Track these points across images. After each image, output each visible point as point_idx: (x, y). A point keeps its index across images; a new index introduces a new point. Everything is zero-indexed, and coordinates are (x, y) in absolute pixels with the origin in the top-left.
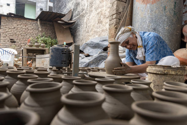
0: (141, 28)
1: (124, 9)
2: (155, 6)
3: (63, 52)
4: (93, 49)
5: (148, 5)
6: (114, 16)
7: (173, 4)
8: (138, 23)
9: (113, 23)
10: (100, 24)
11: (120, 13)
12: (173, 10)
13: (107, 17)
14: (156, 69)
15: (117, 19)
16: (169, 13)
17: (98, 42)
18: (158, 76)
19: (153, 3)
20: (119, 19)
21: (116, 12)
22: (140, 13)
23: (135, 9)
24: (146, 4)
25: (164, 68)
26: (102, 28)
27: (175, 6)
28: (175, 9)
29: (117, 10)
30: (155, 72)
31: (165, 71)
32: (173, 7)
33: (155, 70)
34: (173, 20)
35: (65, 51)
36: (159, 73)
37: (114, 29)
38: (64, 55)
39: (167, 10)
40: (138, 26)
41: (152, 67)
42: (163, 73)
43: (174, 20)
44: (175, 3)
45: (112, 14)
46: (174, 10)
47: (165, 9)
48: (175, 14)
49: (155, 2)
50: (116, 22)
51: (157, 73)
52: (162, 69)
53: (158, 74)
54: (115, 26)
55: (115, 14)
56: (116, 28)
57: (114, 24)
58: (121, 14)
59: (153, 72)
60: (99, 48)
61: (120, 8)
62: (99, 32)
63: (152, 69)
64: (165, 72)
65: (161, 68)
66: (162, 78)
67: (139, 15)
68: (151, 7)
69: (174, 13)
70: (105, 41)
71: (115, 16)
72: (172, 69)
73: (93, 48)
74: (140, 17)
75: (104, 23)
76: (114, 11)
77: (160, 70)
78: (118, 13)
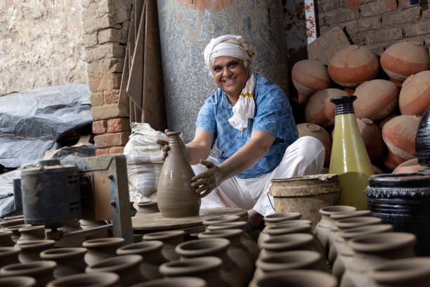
0: (196, 74)
1: (129, 11)
2: (224, 17)
3: (70, 180)
4: (12, 143)
5: (206, 11)
6: (102, 33)
7: (265, 13)
8: (186, 60)
9: (103, 58)
10: (9, 40)
11: (121, 24)
12: (266, 28)
13: (34, 16)
14: (294, 187)
15: (117, 45)
16: (259, 37)
17: (32, 115)
18: (299, 199)
19: (218, 8)
20: (121, 44)
21: (110, 23)
22: (186, 32)
23: (169, 18)
24: (202, 9)
25: (308, 184)
26: (17, 56)
27: (269, 19)
28: (270, 26)
29: (113, 18)
30: (293, 194)
31: (311, 188)
32: (265, 20)
33: (292, 190)
34: (270, 54)
35: (75, 174)
36: (301, 194)
37: (112, 76)
38: (73, 185)
39: (254, 29)
40: (187, 67)
41: (284, 183)
42: (308, 194)
43: (273, 53)
44: (269, 10)
45: (95, 27)
46: (269, 28)
47: (249, 27)
48: (272, 38)
49: (223, 5)
50: (114, 53)
51: (297, 195)
52: (305, 187)
53: (299, 197)
54: (114, 69)
55: (106, 29)
56: (115, 73)
57: (108, 62)
58: (125, 28)
59: (289, 195)
60: (37, 136)
61: (121, 10)
62: (8, 69)
63: (286, 190)
64: (312, 191)
65: (302, 185)
66: (308, 203)
67: (183, 38)
68: (217, 18)
69: (270, 35)
70: (60, 111)
71: (106, 35)
72: (321, 185)
73: (12, 139)
74: (187, 42)
75: (24, 37)
76: (103, 19)
77: (301, 189)
78: (115, 25)
